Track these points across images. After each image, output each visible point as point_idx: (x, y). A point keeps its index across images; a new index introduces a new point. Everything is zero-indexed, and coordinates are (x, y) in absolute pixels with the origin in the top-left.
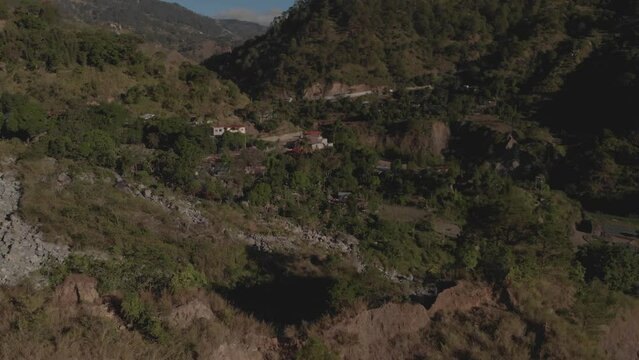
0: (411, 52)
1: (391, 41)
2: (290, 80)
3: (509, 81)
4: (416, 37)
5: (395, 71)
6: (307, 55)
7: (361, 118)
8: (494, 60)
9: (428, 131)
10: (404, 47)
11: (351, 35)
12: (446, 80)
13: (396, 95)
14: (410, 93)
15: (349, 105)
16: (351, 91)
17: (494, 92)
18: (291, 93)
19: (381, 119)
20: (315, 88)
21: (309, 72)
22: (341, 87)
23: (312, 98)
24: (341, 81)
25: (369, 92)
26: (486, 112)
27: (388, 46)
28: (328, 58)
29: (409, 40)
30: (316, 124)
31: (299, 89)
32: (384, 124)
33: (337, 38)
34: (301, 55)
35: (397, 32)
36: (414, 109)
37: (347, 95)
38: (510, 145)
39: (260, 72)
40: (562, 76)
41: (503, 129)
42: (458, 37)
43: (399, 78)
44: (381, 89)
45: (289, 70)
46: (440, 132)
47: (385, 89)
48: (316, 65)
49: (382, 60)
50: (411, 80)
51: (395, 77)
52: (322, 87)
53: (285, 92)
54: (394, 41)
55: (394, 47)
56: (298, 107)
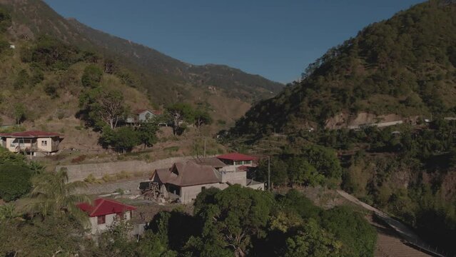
0: (447, 82)
1: (424, 73)
2: (312, 111)
4: (453, 69)
6: (333, 89)
7: (389, 148)
10: (439, 78)
13: (433, 125)
14: (451, 123)
15: (375, 135)
16: (379, 121)
18: (312, 123)
20: (337, 119)
21: (333, 103)
22: (368, 116)
23: (335, 127)
24: (367, 111)
25: (401, 122)
27: (421, 79)
28: (355, 90)
29: (445, 72)
31: (321, 120)
33: (366, 73)
34: (326, 89)
35: (430, 65)
37: (373, 125)
43: (436, 108)
44: (414, 119)
45: (313, 103)
47: (419, 119)
48: (340, 97)
49: (414, 91)
50: (451, 110)
51: (431, 107)
52: (346, 116)
53: (307, 123)
54: (428, 73)
55: (429, 78)
56: (317, 137)
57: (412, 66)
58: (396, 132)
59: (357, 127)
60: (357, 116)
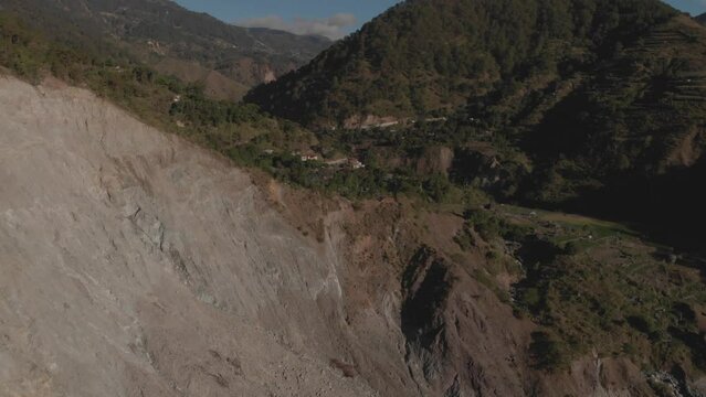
0: (431, 89)
1: (415, 79)
2: (333, 112)
3: (504, 115)
4: (437, 76)
5: (416, 104)
6: (347, 91)
7: (388, 144)
8: (495, 97)
9: (437, 154)
10: (425, 85)
11: (383, 75)
12: (458, 112)
13: (417, 125)
14: (428, 123)
15: (379, 133)
16: (382, 122)
17: (490, 125)
18: (334, 123)
19: (403, 145)
20: (353, 120)
21: (348, 106)
22: (374, 118)
23: (351, 127)
24: (374, 114)
25: (396, 122)
26: (482, 140)
27: (413, 84)
28: (364, 94)
29: (429, 79)
30: (354, 148)
31: (340, 120)
32: (406, 149)
34: (343, 91)
35: (420, 71)
36: (428, 137)
37: (378, 125)
38: (493, 165)
39: (308, 104)
40: (543, 112)
41: (490, 153)
42: (470, 76)
43: (420, 111)
44: (405, 120)
45: (333, 104)
46: (446, 155)
47: (408, 120)
48: (354, 100)
49: (407, 96)
50: (430, 113)
51: (417, 110)
52: (359, 118)
53: (330, 122)
54: (418, 79)
55: (418, 85)
56: (339, 135)
57: (407, 71)
58: (393, 130)
59: (367, 127)
60: (367, 118)
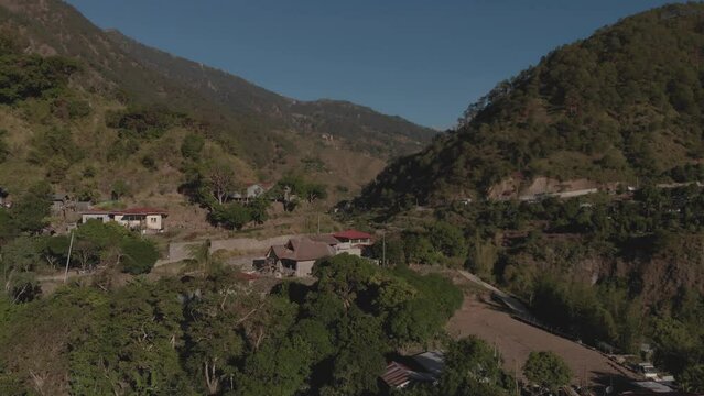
0: (665, 134)
1: (632, 120)
2: (470, 175)
4: (673, 113)
10: (652, 127)
11: (568, 114)
13: (638, 195)
14: (664, 192)
15: (556, 209)
16: (562, 189)
18: (470, 192)
19: (608, 231)
20: (505, 185)
21: (499, 163)
22: (547, 183)
23: (501, 198)
24: (548, 175)
25: (594, 190)
27: (627, 128)
28: (531, 145)
29: (661, 118)
31: (482, 187)
33: (549, 120)
35: (640, 108)
36: (669, 216)
37: (555, 194)
43: (645, 171)
44: (613, 187)
47: (620, 186)
48: (511, 155)
49: (616, 146)
50: (666, 173)
51: (638, 169)
52: (517, 182)
53: (463, 193)
54: (637, 120)
55: (637, 128)
56: (476, 212)
57: (615, 109)
58: (586, 205)
59: (532, 198)
60: (532, 182)
